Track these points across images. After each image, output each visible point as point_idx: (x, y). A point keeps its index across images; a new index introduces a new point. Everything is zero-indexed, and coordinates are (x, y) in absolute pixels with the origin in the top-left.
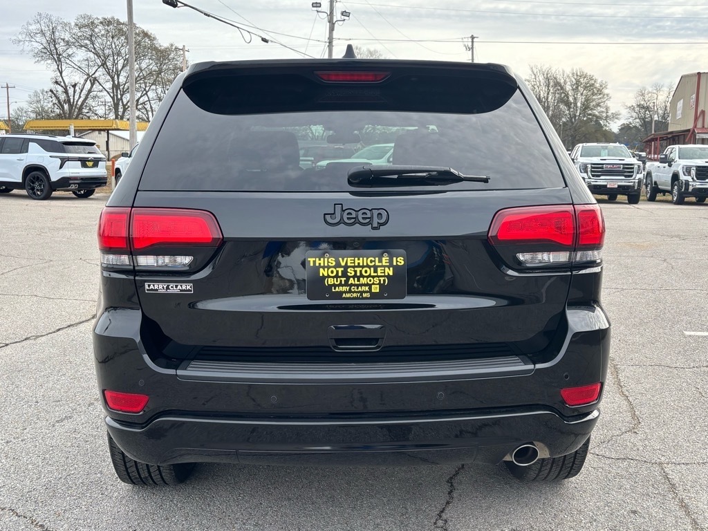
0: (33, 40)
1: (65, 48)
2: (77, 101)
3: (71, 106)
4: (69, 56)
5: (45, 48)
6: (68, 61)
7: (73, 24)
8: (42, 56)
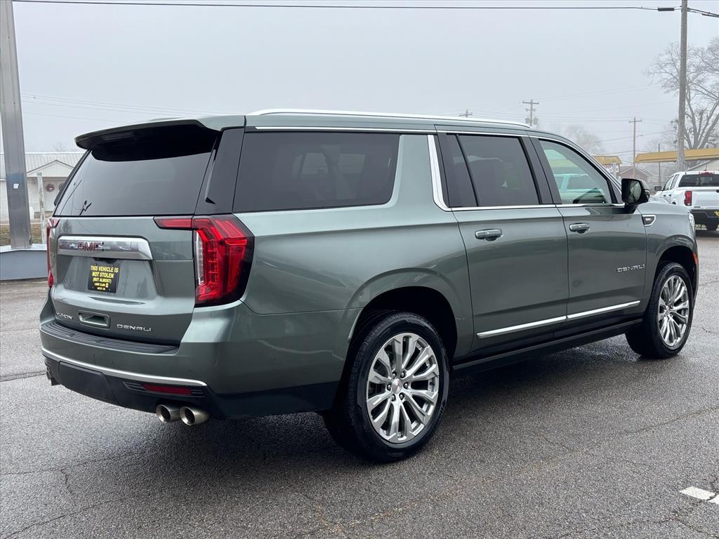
0: (662, 71)
1: (695, 74)
2: (704, 129)
3: (696, 135)
4: (699, 81)
5: (675, 78)
6: (699, 88)
7: (706, 48)
8: (672, 86)
